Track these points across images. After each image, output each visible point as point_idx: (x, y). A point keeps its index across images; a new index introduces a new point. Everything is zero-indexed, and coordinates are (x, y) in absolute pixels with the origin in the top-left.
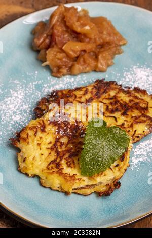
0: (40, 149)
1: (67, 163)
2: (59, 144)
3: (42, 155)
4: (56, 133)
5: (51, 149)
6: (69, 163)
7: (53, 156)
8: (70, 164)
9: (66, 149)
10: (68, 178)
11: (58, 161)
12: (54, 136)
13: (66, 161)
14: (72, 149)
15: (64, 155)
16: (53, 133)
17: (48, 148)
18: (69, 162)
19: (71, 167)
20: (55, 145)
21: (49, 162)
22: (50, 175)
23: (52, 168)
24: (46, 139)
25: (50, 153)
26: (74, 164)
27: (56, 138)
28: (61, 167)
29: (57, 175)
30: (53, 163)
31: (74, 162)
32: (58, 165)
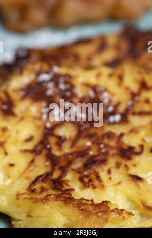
0: (6, 154)
1: (81, 179)
2: (52, 140)
3: (12, 165)
4: (44, 117)
5: (35, 152)
6: (86, 180)
7: (41, 167)
8: (90, 180)
9: (74, 149)
10: (90, 208)
11: (56, 175)
12: (39, 123)
13: (78, 175)
14: (89, 149)
15: (70, 163)
16: (35, 118)
17: (26, 151)
18: (87, 176)
19: (94, 188)
20: (43, 142)
21: (33, 179)
22: (40, 204)
23: (43, 190)
24: (18, 132)
25: (33, 161)
26: (100, 181)
27: (45, 128)
28: (67, 188)
29: (59, 203)
30: (43, 181)
31: (98, 177)
32: (58, 184)
